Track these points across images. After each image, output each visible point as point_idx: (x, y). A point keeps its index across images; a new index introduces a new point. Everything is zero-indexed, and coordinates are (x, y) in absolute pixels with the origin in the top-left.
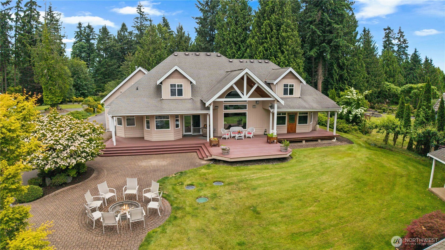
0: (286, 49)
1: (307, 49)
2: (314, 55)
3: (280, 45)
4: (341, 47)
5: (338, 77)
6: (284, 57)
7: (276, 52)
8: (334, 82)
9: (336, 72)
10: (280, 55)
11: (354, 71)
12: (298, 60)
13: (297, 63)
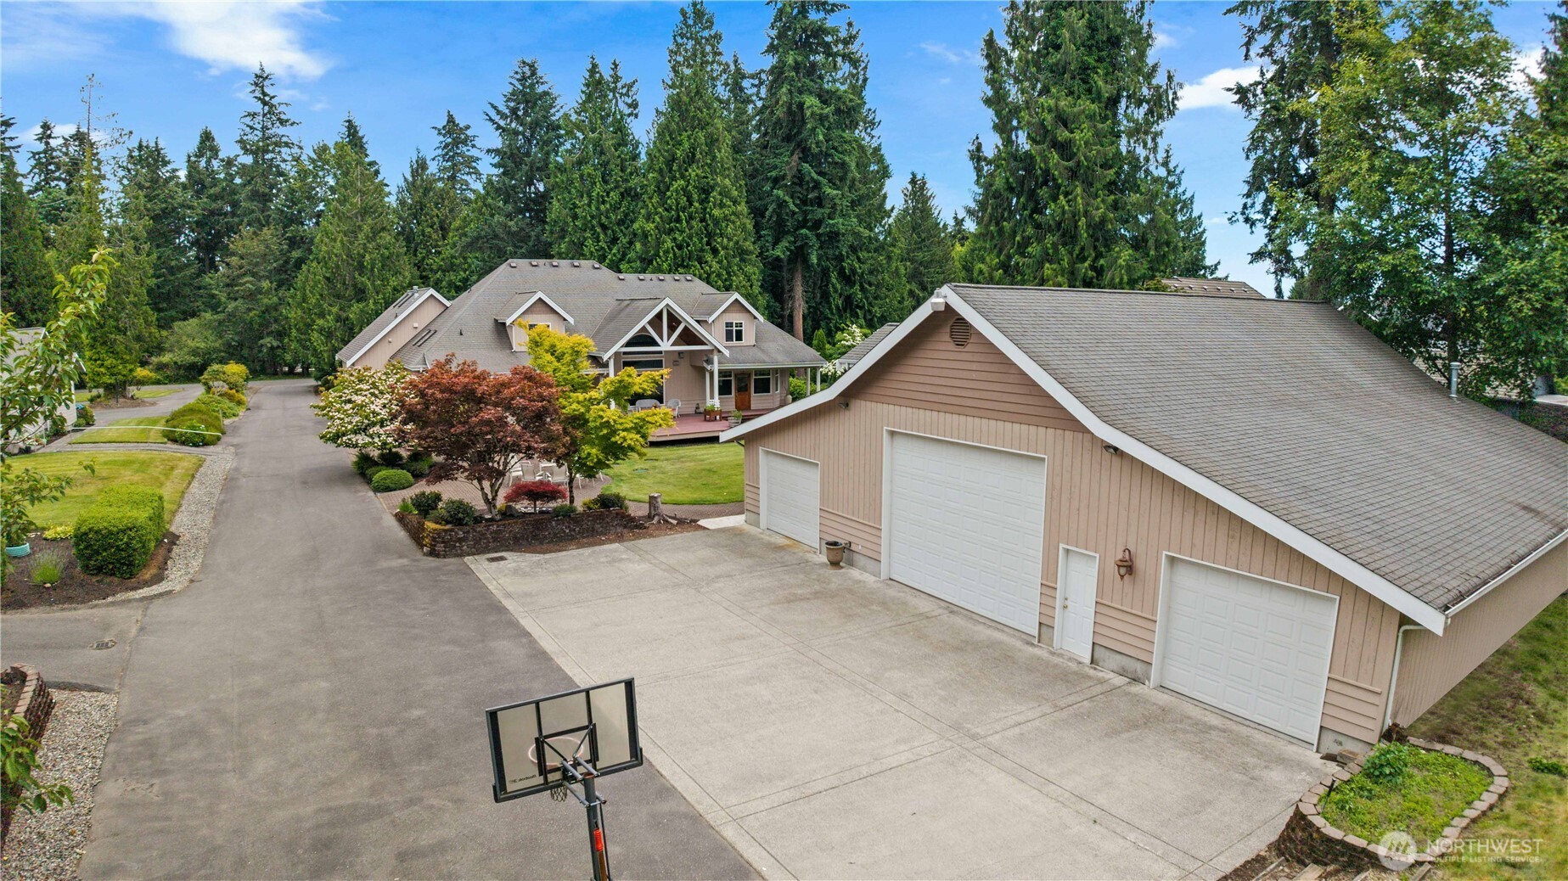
0: (721, 244)
1: (767, 241)
2: (782, 256)
3: (710, 235)
4: (843, 235)
5: (840, 302)
6: (717, 262)
7: (702, 250)
8: (832, 313)
9: (836, 291)
10: (709, 257)
11: (878, 286)
12: (749, 269)
13: (746, 276)
